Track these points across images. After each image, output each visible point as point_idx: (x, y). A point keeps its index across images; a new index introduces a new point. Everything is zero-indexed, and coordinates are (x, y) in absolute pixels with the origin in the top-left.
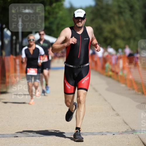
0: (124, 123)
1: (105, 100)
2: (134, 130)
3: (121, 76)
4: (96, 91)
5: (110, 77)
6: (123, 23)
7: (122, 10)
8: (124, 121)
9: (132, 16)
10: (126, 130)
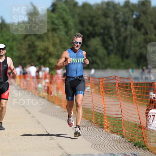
0: (59, 147)
1: (39, 123)
2: (69, 154)
3: (55, 97)
4: (30, 113)
5: (44, 98)
6: (58, 41)
7: (56, 27)
8: (58, 145)
9: (67, 33)
10: (61, 154)
